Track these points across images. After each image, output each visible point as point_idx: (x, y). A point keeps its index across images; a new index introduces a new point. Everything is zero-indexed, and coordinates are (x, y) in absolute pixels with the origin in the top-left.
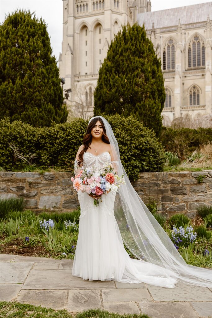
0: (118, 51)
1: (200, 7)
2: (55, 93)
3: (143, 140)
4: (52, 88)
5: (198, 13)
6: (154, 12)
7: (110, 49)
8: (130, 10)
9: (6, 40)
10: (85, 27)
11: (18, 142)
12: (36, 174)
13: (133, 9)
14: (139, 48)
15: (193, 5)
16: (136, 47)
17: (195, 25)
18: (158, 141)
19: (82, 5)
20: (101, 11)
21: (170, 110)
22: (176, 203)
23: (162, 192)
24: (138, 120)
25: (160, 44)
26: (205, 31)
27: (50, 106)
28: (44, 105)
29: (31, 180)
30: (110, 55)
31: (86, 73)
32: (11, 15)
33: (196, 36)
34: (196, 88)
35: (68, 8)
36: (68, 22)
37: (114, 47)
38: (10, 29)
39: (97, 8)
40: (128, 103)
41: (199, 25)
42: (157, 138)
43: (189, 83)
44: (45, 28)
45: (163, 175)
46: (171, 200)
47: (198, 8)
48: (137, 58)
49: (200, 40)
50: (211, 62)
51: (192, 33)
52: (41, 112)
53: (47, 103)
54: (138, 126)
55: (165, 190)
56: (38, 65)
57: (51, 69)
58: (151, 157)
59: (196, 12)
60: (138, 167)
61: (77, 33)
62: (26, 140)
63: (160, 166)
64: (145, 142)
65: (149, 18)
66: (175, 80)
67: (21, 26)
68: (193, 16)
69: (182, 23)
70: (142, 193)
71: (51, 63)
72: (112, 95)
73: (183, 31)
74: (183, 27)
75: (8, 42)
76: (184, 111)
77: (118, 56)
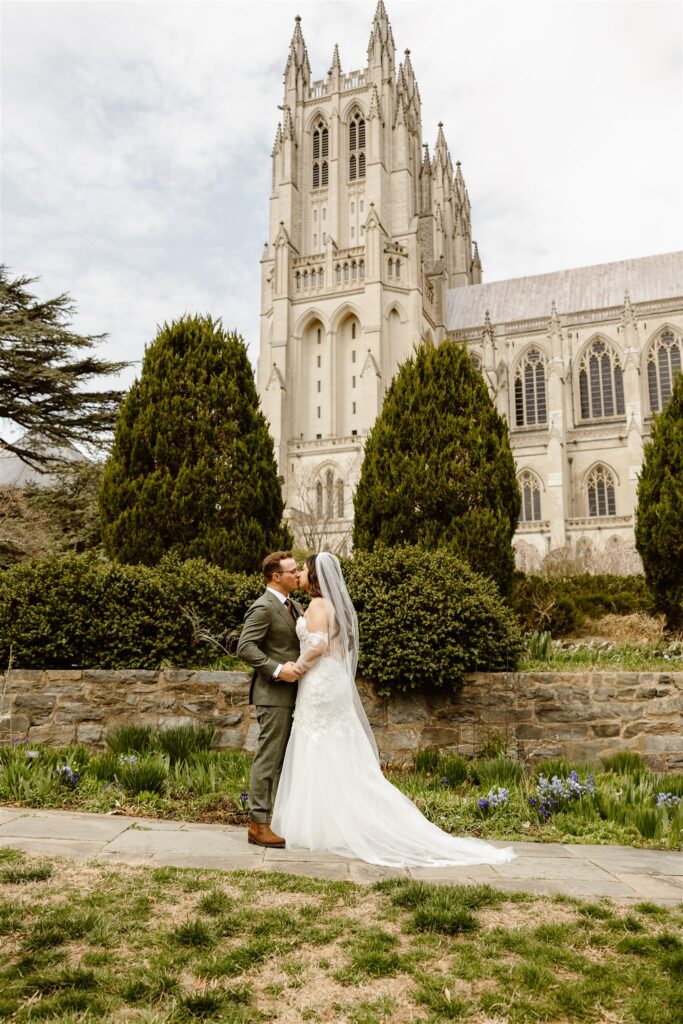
0: (408, 401)
1: (605, 273)
2: (266, 495)
3: (472, 600)
4: (260, 483)
5: (599, 286)
6: (489, 286)
7: (390, 397)
8: (429, 281)
9: (159, 381)
10: (315, 324)
11: (200, 604)
12: (241, 675)
13: (436, 278)
14: (457, 395)
15: (587, 268)
16: (448, 392)
17: (593, 316)
18: (504, 604)
19: (309, 271)
20: (356, 286)
21: (538, 529)
22: (549, 742)
23: (517, 716)
24: (458, 558)
25: (505, 361)
26: (621, 329)
27: (254, 525)
28: (240, 522)
29: (229, 689)
30: (390, 410)
31: (319, 436)
32: (170, 326)
33: (599, 343)
34: (604, 471)
35: (273, 280)
36: (274, 310)
37: (400, 392)
38: (170, 357)
39: (346, 279)
40: (432, 517)
41: (605, 315)
42: (502, 595)
43: (585, 460)
44: (243, 353)
45: (519, 677)
46: (537, 735)
47: (600, 276)
48: (450, 417)
49: (608, 351)
50: (639, 407)
51: (587, 334)
52: (234, 538)
53: (248, 519)
54: (460, 572)
55: (522, 712)
56: (228, 433)
57: (256, 442)
58: (491, 638)
59: (595, 284)
60: (462, 660)
61: (298, 339)
62: (216, 601)
63: (510, 658)
64: (476, 606)
65: (477, 298)
66: (549, 450)
67: (193, 349)
68: (588, 294)
69: (561, 310)
70: (473, 719)
71: (256, 427)
72: (394, 499)
73: (565, 330)
74: (564, 321)
75: (164, 385)
76: (575, 530)
77: (407, 412)
